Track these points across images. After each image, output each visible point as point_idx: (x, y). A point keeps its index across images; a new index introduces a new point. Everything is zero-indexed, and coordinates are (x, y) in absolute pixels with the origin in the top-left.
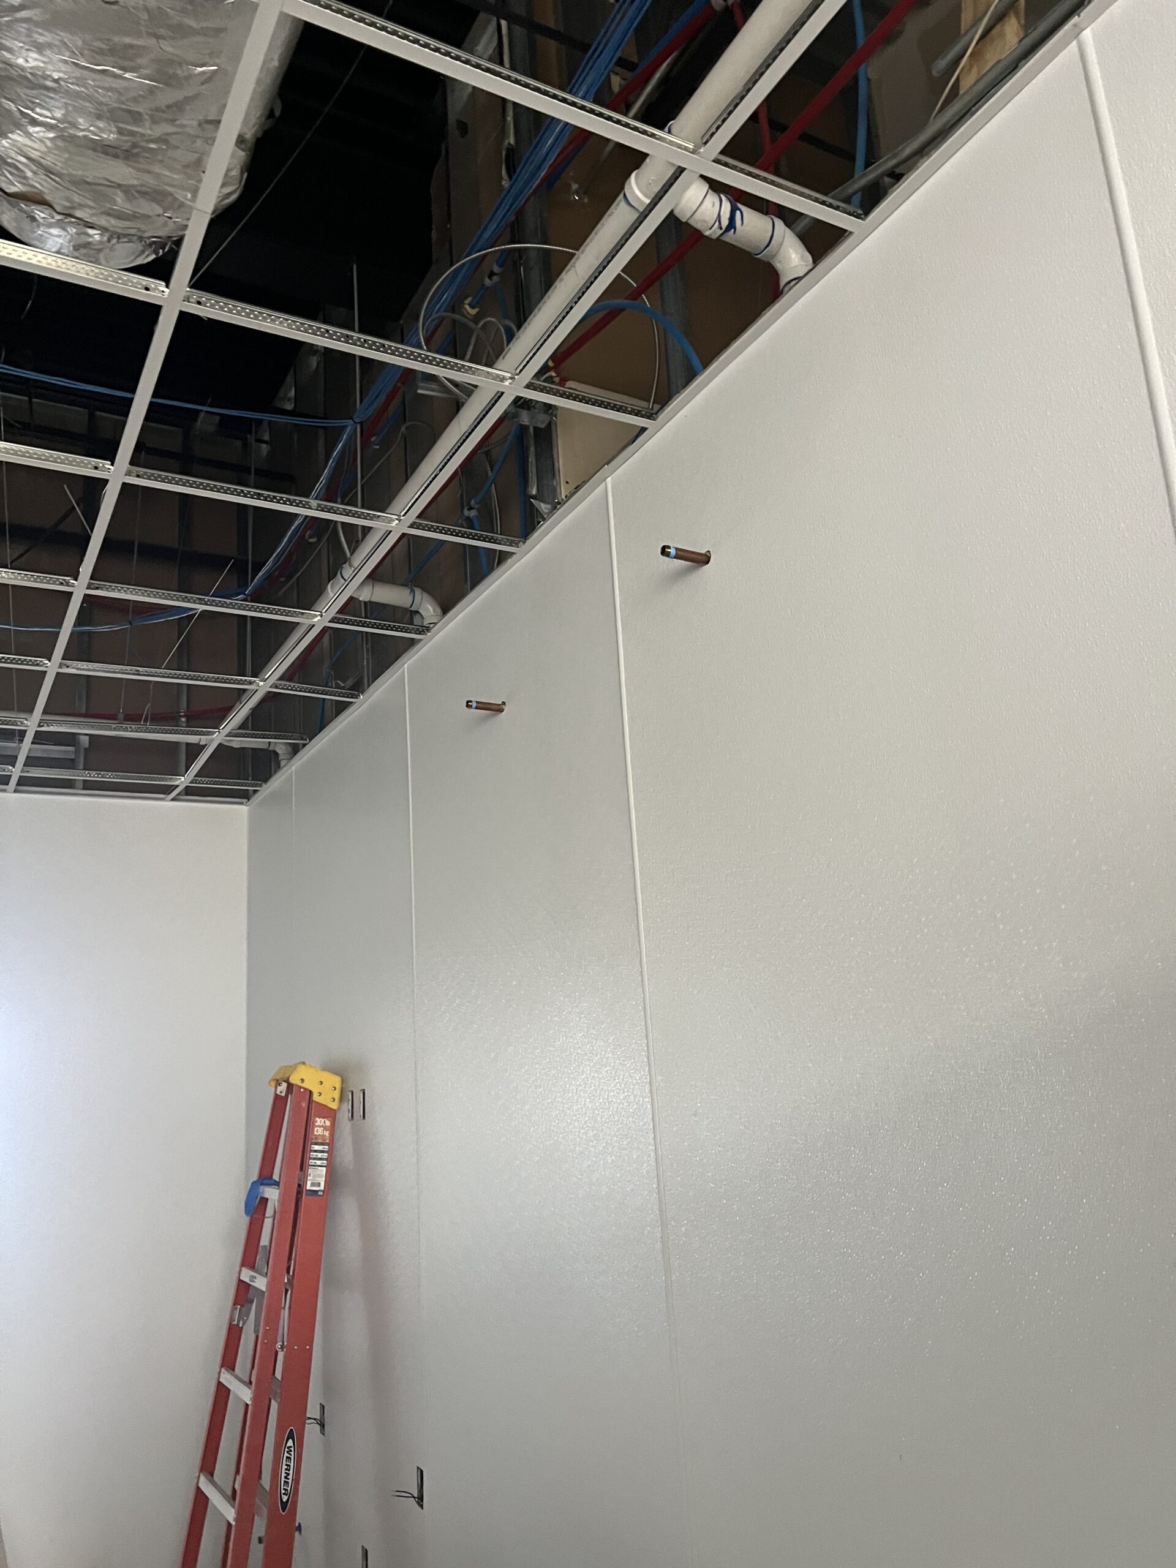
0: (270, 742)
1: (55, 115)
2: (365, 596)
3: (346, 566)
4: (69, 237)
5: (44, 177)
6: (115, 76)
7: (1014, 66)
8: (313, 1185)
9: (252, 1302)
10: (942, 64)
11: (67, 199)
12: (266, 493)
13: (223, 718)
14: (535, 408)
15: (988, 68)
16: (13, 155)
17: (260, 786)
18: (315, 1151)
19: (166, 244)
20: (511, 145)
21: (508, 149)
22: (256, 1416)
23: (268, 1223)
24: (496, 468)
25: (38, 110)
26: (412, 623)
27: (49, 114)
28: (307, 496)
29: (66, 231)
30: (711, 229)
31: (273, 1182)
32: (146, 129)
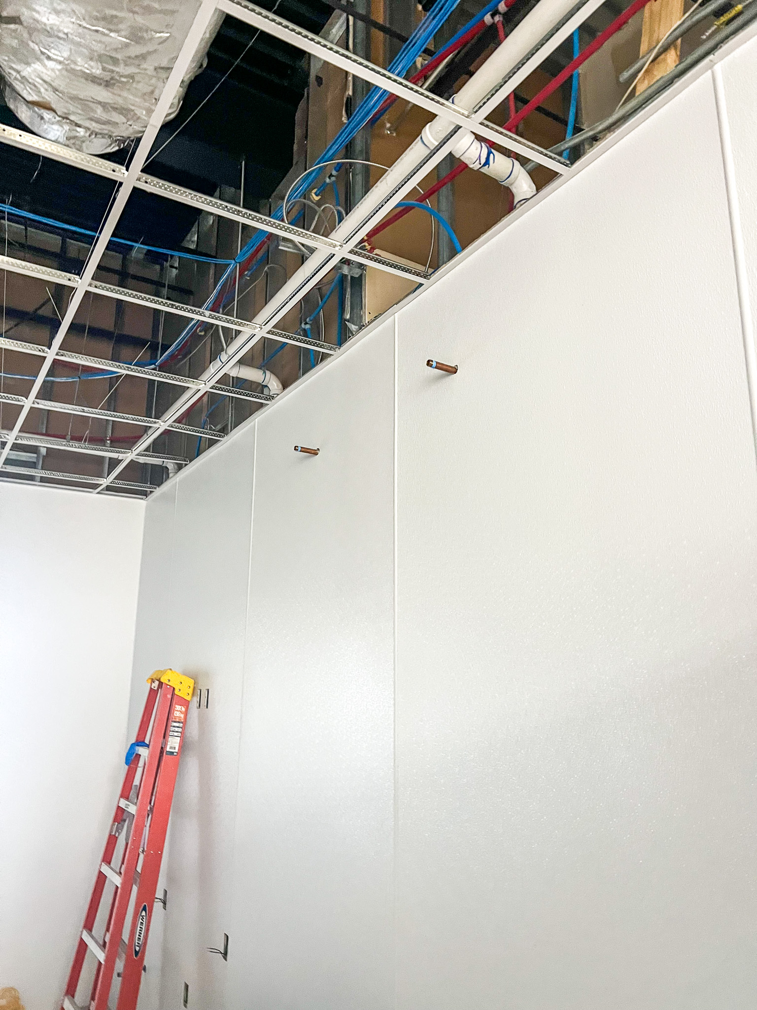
0: (163, 461)
1: (63, 55)
2: (234, 373)
3: (223, 353)
4: (64, 131)
5: (52, 93)
6: (104, 34)
7: (671, 82)
8: (171, 748)
9: (125, 821)
10: (626, 75)
11: (66, 108)
12: (177, 304)
13: (134, 443)
14: (353, 264)
15: (655, 80)
16: (33, 77)
17: (155, 488)
18: (174, 727)
19: (125, 141)
20: (350, 95)
21: (348, 98)
22: (121, 896)
23: (139, 771)
24: (324, 300)
25: (53, 51)
26: (262, 393)
27: (60, 54)
28: (200, 307)
29: (63, 127)
30: (474, 164)
31: (145, 744)
32: (121, 69)
